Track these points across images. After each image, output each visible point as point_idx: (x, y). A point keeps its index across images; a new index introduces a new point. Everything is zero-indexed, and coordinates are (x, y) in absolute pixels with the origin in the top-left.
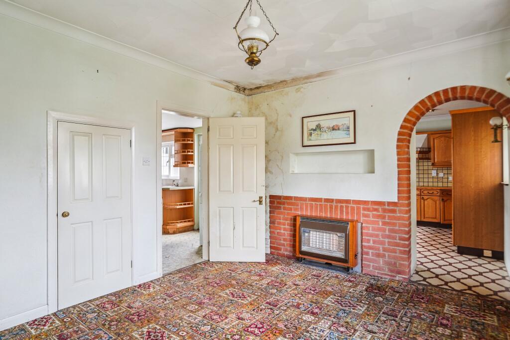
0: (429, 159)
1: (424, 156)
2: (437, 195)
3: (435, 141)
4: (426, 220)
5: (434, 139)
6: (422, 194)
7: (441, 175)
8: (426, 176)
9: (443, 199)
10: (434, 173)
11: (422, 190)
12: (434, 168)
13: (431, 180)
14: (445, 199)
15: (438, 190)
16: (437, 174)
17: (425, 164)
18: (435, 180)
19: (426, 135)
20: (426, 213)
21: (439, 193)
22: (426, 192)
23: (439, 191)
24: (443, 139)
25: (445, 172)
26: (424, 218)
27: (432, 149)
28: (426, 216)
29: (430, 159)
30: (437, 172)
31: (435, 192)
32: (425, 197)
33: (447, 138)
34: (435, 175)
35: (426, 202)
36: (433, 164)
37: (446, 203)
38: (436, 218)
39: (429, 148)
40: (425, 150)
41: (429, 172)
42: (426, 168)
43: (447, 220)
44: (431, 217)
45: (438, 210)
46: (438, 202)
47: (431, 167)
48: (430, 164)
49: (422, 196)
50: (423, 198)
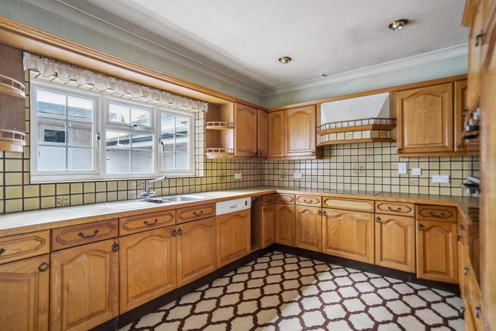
0: (392, 140)
1: (383, 134)
2: (409, 214)
3: (406, 104)
4: (384, 264)
5: (402, 100)
6: (377, 211)
7: (416, 172)
8: (387, 173)
9: (421, 226)
10: (402, 169)
11: (378, 203)
12: (402, 160)
13: (396, 181)
14: (427, 224)
15: (409, 205)
16: (408, 170)
17: (386, 151)
18: (405, 181)
19: (387, 94)
20: (384, 249)
21: (413, 211)
22: (384, 207)
23: (412, 206)
24: (421, 98)
25: (425, 165)
26: (381, 260)
27: (399, 121)
28: (384, 257)
29: (395, 141)
30: (408, 166)
31: (404, 209)
32: (384, 218)
33: (431, 97)
34: (405, 172)
35: (384, 227)
36: (400, 151)
37: (428, 235)
38: (405, 263)
39: (394, 120)
40: (384, 122)
41: (393, 166)
42: (387, 158)
43: (431, 272)
44: (394, 258)
45: (410, 246)
46: (410, 230)
47: (396, 158)
48: (395, 150)
49: (377, 216)
50: (379, 219)
